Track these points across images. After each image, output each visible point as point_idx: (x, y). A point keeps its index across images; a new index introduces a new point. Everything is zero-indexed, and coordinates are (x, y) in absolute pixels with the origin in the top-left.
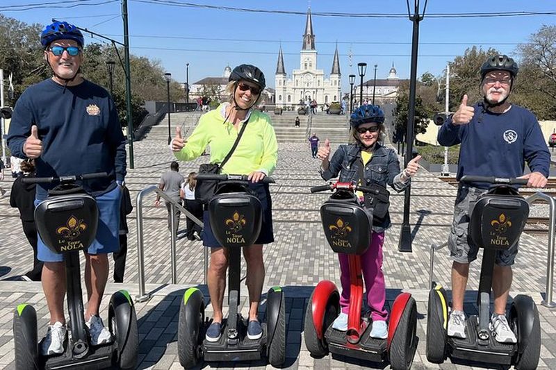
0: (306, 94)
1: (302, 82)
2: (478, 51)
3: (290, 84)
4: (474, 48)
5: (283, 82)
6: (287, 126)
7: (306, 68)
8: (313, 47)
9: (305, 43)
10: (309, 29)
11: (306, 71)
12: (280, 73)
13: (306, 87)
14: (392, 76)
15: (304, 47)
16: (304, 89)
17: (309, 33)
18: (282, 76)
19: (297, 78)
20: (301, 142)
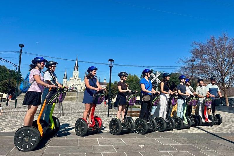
0: (74, 86)
1: (73, 82)
2: (131, 75)
3: (69, 82)
4: (130, 74)
5: (66, 81)
6: (69, 96)
7: (75, 77)
8: (78, 70)
9: (75, 69)
10: (77, 64)
11: (75, 78)
12: (65, 78)
13: (74, 83)
14: (105, 81)
15: (74, 70)
16: (74, 84)
17: (76, 65)
18: (66, 79)
19: (71, 80)
20: (74, 101)
